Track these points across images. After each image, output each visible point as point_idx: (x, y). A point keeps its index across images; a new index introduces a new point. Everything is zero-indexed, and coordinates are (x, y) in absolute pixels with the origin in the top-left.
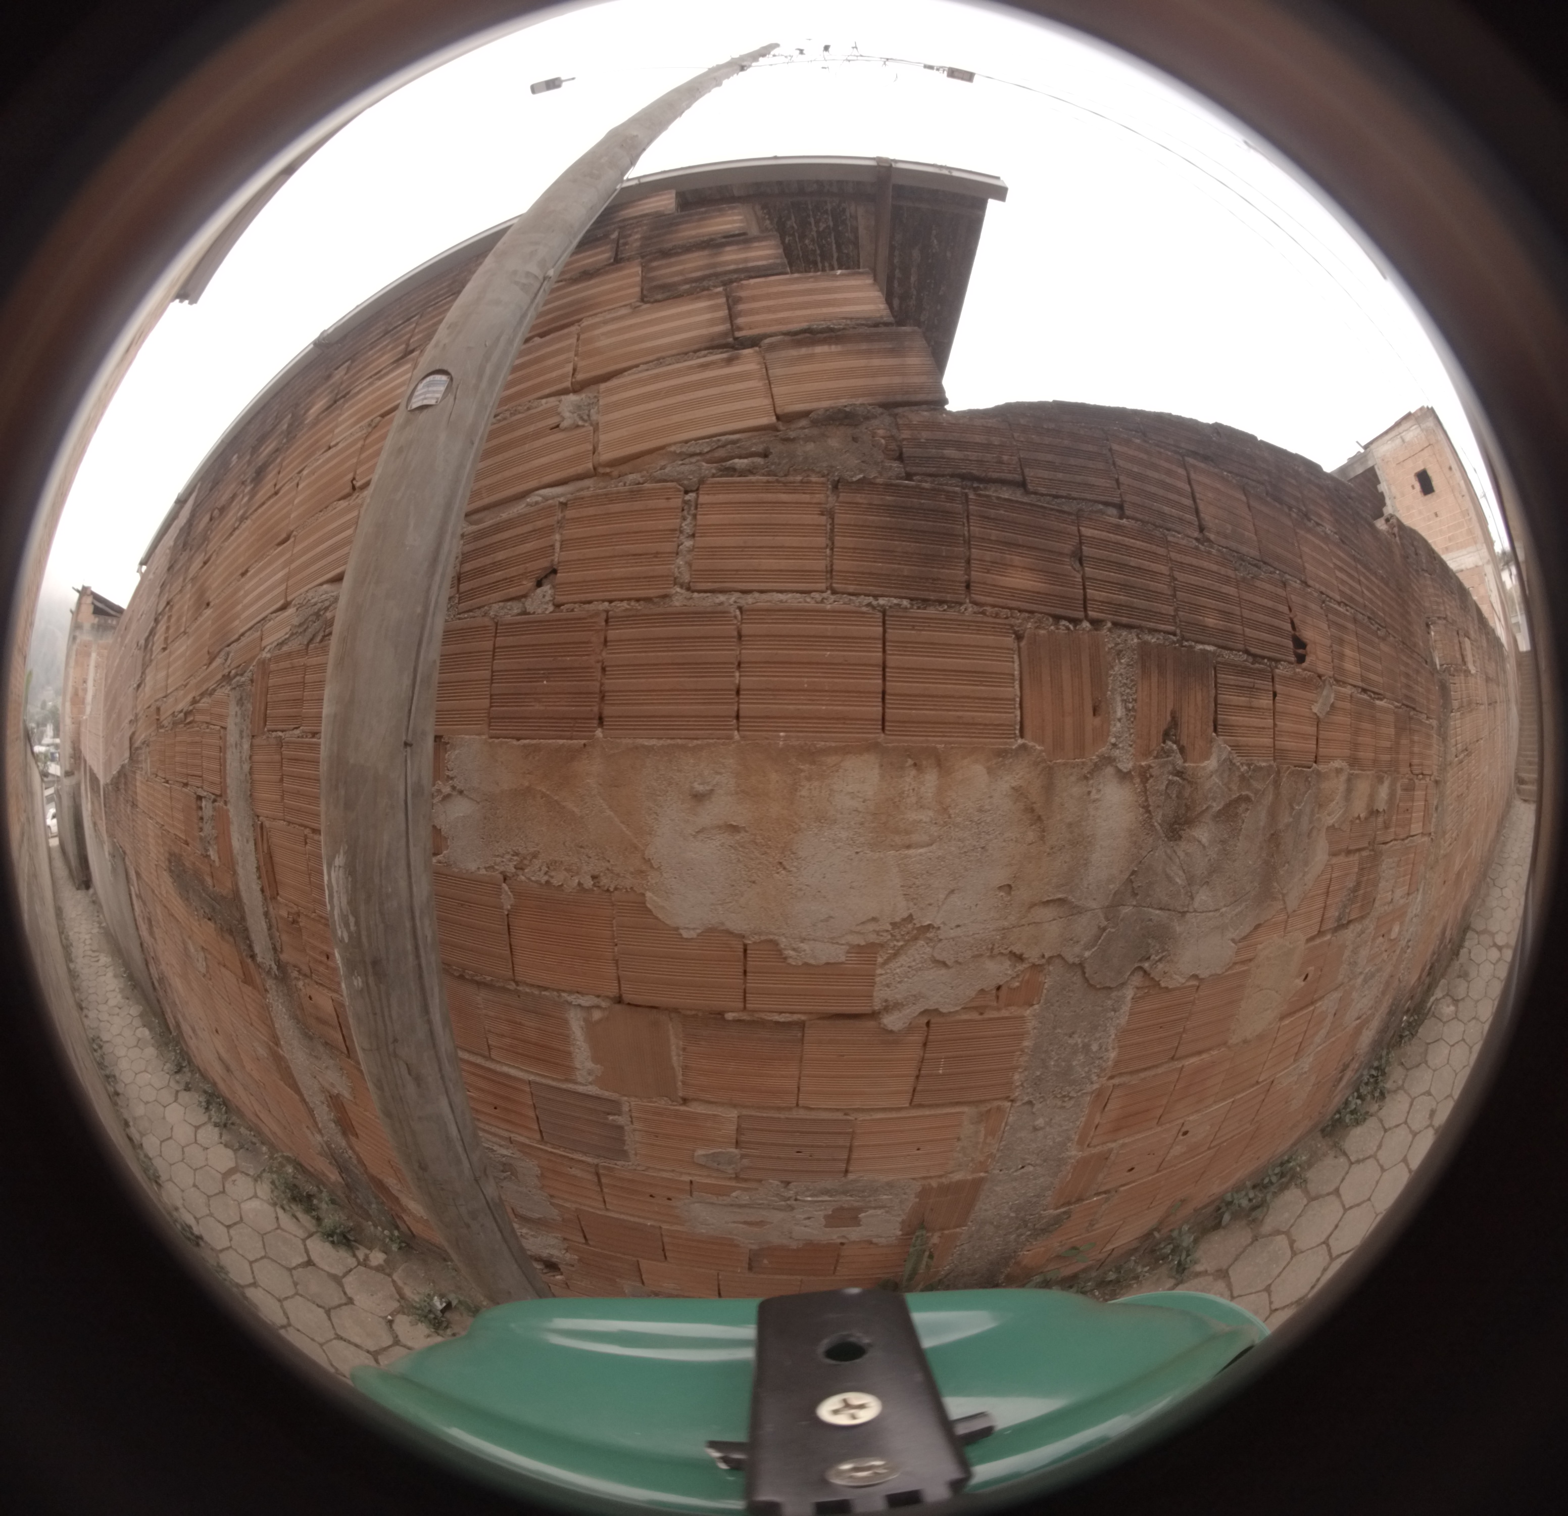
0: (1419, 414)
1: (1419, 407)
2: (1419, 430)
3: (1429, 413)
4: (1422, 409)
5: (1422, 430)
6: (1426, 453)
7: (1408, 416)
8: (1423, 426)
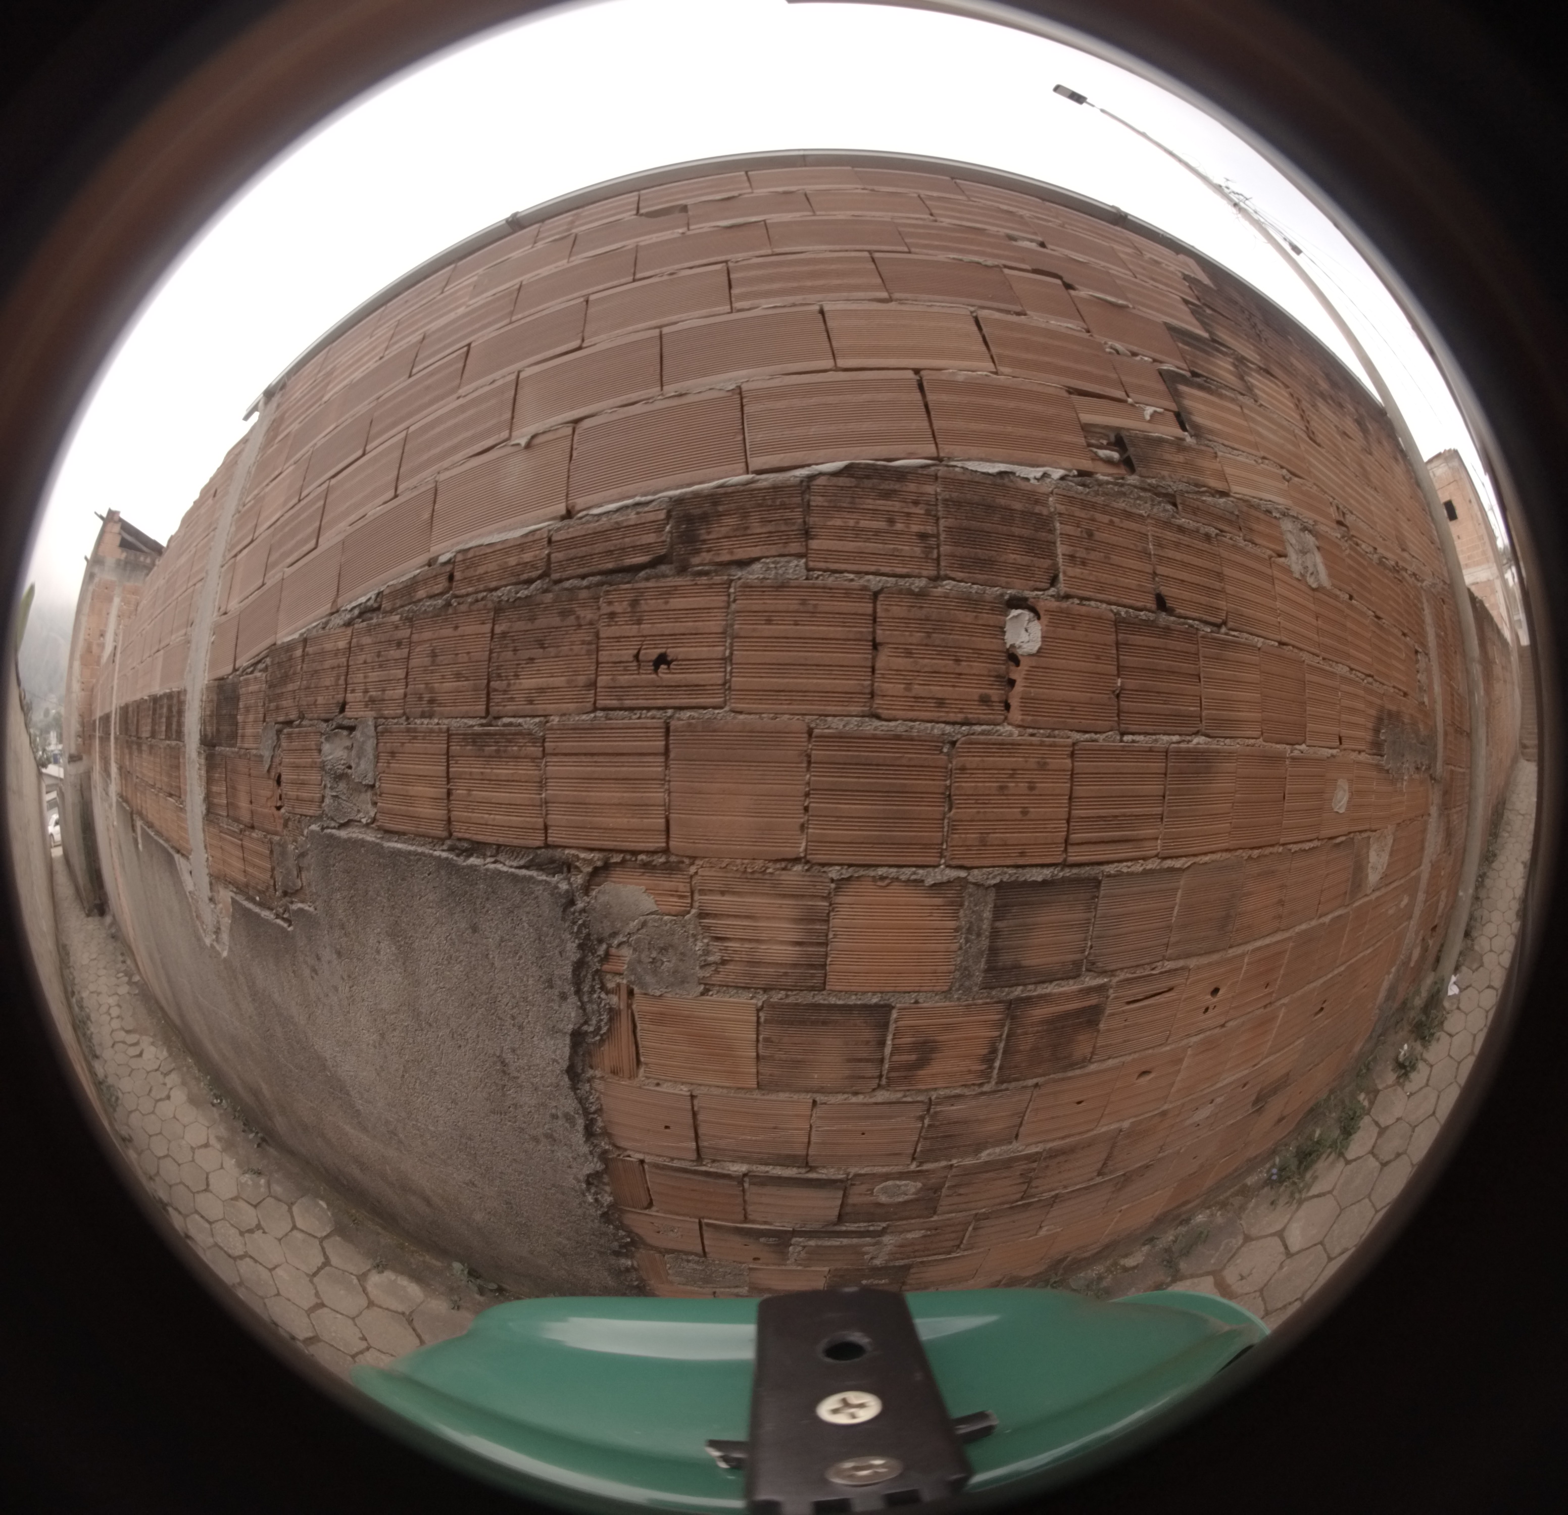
0: (1447, 454)
1: (1447, 449)
2: (1446, 469)
3: (1452, 456)
4: (1450, 451)
5: (1450, 468)
6: (1452, 487)
7: (1439, 456)
8: (1450, 465)
